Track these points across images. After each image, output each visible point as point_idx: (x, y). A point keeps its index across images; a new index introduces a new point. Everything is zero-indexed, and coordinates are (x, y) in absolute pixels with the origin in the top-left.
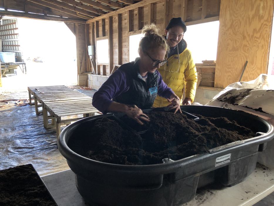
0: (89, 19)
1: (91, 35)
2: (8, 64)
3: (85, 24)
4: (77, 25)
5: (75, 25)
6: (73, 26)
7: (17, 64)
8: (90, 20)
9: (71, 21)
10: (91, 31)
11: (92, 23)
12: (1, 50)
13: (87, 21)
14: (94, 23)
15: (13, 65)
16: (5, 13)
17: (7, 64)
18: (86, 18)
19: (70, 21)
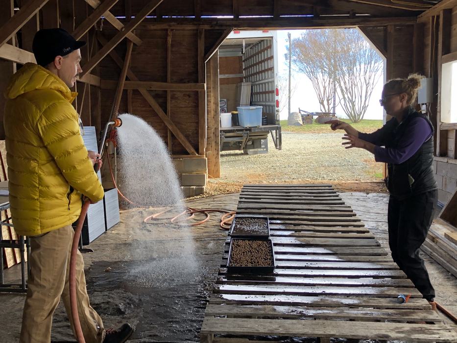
0: (423, 8)
1: (429, 50)
2: (249, 129)
3: (413, 26)
4: (391, 29)
5: (385, 30)
6: (382, 34)
7: (264, 128)
8: (428, 11)
9: (377, 21)
10: (429, 40)
11: (433, 17)
12: (249, 103)
13: (420, 16)
14: (438, 17)
15: (258, 132)
16: (234, 23)
17: (247, 130)
18: (415, 7)
19: (374, 21)
